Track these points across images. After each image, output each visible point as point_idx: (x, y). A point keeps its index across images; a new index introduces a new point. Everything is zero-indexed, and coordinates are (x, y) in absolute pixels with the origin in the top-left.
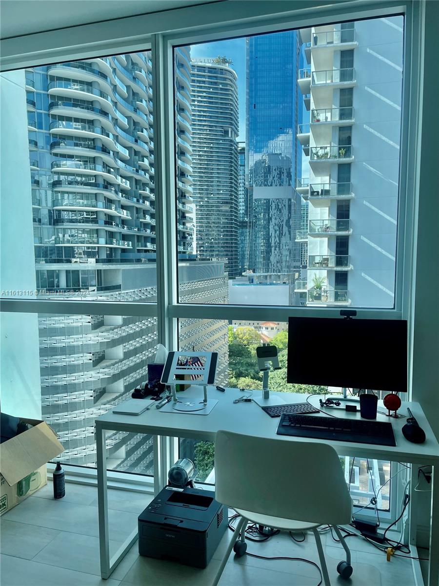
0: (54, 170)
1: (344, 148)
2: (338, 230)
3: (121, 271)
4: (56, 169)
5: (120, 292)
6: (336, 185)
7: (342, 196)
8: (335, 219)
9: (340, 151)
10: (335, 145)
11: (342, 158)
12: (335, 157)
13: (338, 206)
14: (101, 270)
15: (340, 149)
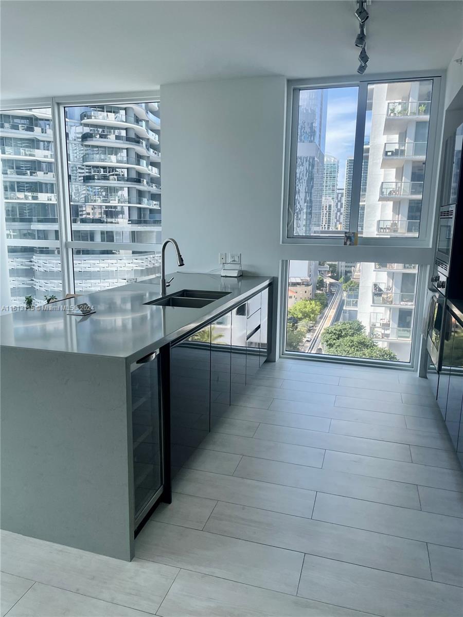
0: (83, 122)
1: (424, 104)
2: (412, 193)
3: (155, 234)
4: (86, 121)
5: (154, 256)
6: (412, 144)
7: (418, 157)
8: (409, 181)
9: (420, 108)
10: (415, 101)
11: (421, 114)
12: (414, 114)
13: (413, 167)
14: (134, 231)
15: (420, 105)
